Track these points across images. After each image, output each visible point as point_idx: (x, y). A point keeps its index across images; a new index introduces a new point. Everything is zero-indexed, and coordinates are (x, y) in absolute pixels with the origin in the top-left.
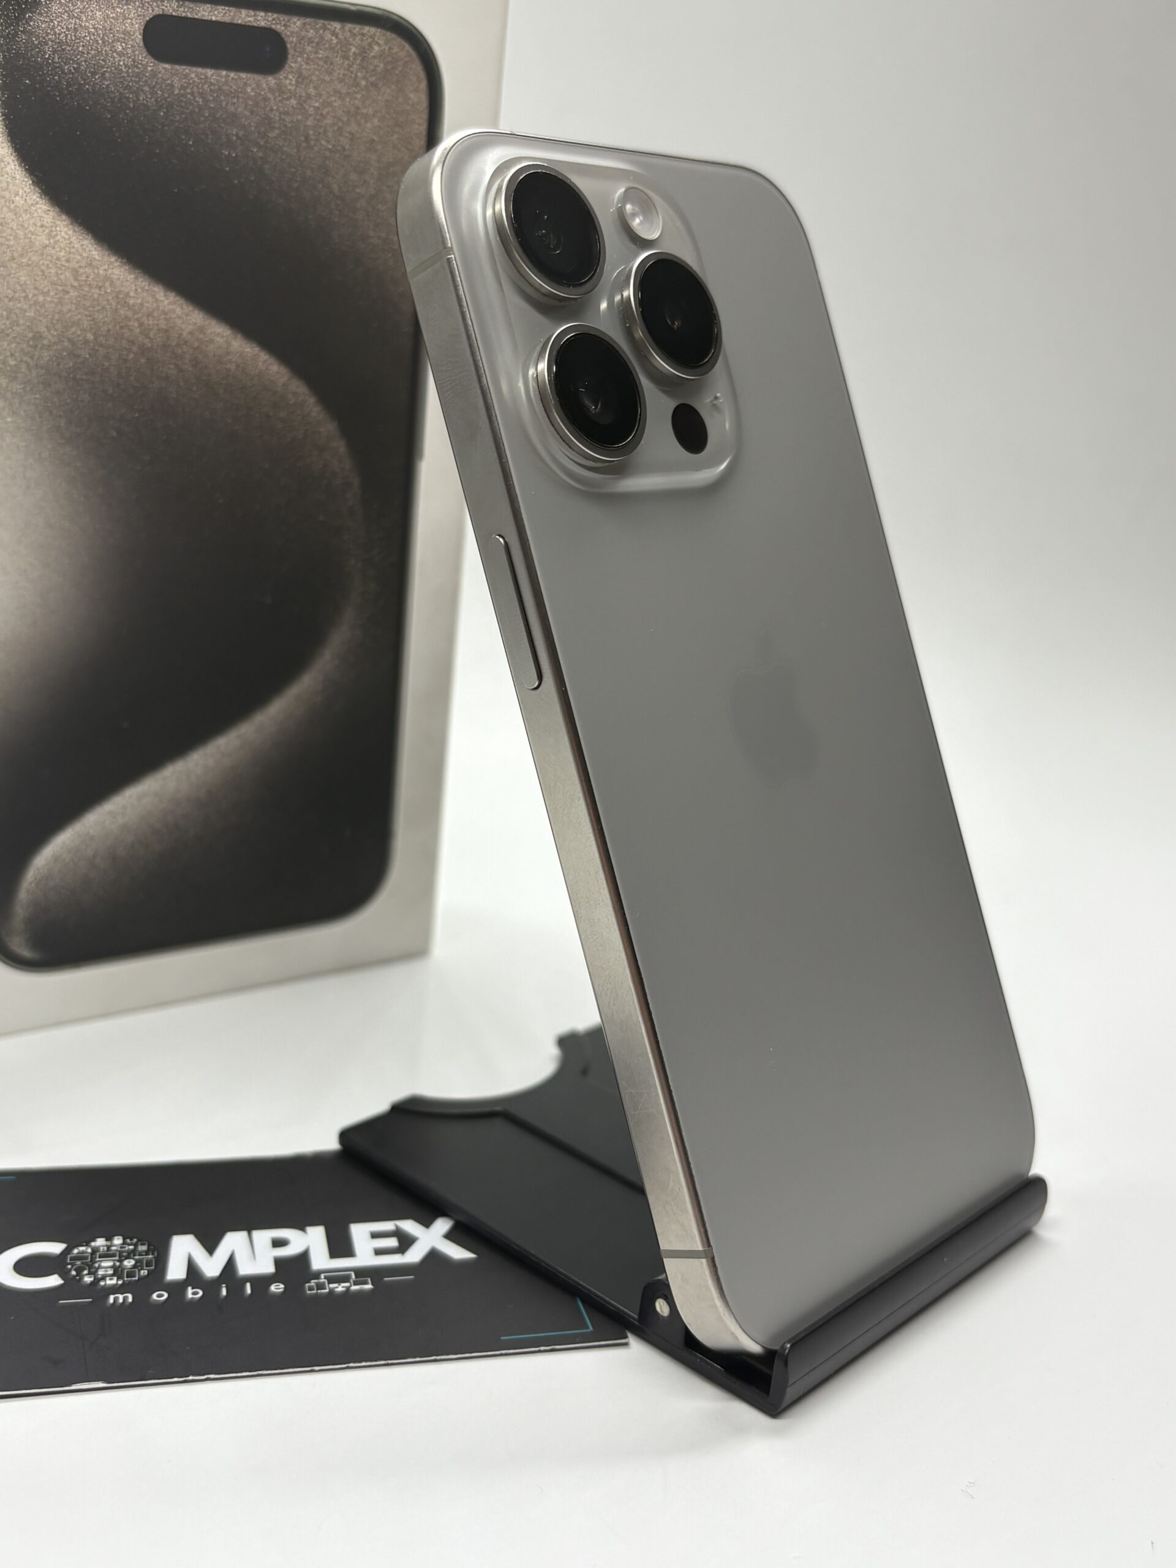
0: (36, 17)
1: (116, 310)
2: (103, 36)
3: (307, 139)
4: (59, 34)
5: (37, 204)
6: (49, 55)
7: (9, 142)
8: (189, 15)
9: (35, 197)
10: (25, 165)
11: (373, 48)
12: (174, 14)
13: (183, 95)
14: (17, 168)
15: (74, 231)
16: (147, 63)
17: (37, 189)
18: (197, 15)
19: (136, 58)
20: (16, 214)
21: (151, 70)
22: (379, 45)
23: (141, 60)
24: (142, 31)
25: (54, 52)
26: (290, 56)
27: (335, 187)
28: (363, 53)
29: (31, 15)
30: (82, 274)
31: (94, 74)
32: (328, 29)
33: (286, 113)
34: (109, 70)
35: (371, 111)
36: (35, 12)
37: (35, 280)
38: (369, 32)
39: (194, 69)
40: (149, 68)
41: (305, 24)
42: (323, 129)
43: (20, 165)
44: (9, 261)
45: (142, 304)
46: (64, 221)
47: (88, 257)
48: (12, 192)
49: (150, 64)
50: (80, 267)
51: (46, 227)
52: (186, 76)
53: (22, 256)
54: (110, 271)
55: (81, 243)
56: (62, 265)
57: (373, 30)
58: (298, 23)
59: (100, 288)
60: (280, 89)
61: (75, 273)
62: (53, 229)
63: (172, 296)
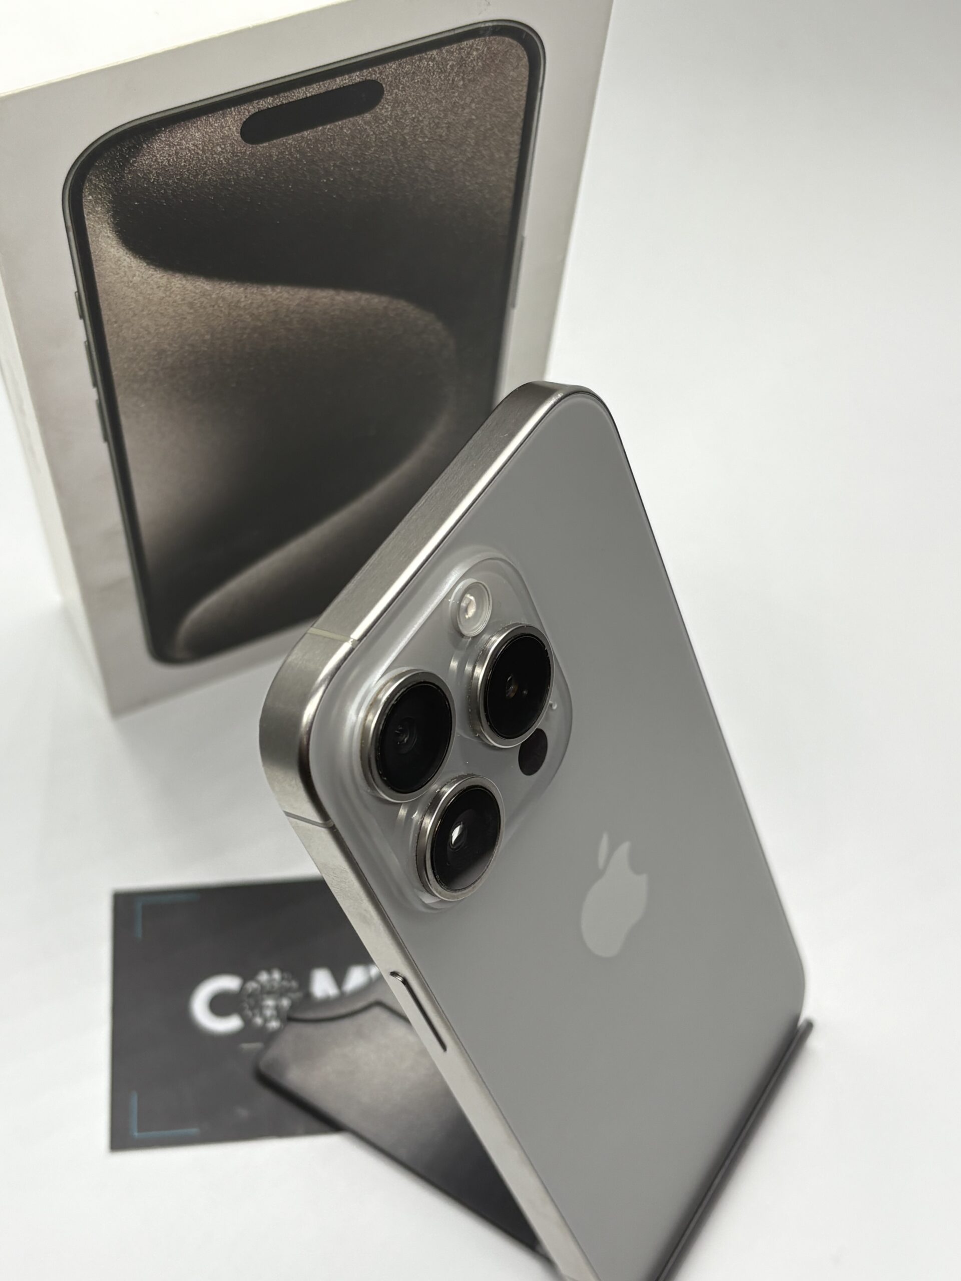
0: (139, 159)
1: (229, 314)
2: (203, 148)
3: (404, 143)
4: (162, 162)
5: (152, 275)
6: (154, 179)
7: (124, 247)
8: (284, 102)
9: (150, 272)
10: (139, 257)
11: (472, 54)
12: (269, 107)
13: (281, 158)
14: (133, 260)
15: (187, 280)
16: (246, 150)
17: (151, 267)
18: (292, 98)
19: (235, 150)
20: (134, 288)
21: (250, 153)
22: (477, 50)
23: (240, 150)
24: (239, 131)
25: (158, 175)
26: (385, 92)
27: (432, 166)
28: (461, 62)
29: (135, 159)
30: (197, 303)
31: (196, 176)
32: (425, 58)
33: (383, 133)
34: (210, 168)
35: (468, 100)
36: (138, 156)
37: (156, 321)
38: (467, 44)
39: (291, 137)
40: (248, 153)
41: (400, 64)
42: (419, 130)
43: (135, 257)
44: (132, 317)
45: (252, 303)
46: (178, 277)
47: (201, 292)
48: (129, 276)
49: (249, 149)
50: (195, 300)
51: (162, 287)
52: (284, 144)
53: (143, 311)
54: (221, 293)
55: (194, 285)
56: (179, 304)
57: (471, 42)
58: (394, 66)
59: (214, 306)
60: (376, 119)
61: (191, 305)
62: (168, 286)
63: (279, 289)
